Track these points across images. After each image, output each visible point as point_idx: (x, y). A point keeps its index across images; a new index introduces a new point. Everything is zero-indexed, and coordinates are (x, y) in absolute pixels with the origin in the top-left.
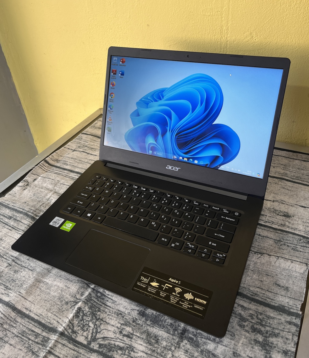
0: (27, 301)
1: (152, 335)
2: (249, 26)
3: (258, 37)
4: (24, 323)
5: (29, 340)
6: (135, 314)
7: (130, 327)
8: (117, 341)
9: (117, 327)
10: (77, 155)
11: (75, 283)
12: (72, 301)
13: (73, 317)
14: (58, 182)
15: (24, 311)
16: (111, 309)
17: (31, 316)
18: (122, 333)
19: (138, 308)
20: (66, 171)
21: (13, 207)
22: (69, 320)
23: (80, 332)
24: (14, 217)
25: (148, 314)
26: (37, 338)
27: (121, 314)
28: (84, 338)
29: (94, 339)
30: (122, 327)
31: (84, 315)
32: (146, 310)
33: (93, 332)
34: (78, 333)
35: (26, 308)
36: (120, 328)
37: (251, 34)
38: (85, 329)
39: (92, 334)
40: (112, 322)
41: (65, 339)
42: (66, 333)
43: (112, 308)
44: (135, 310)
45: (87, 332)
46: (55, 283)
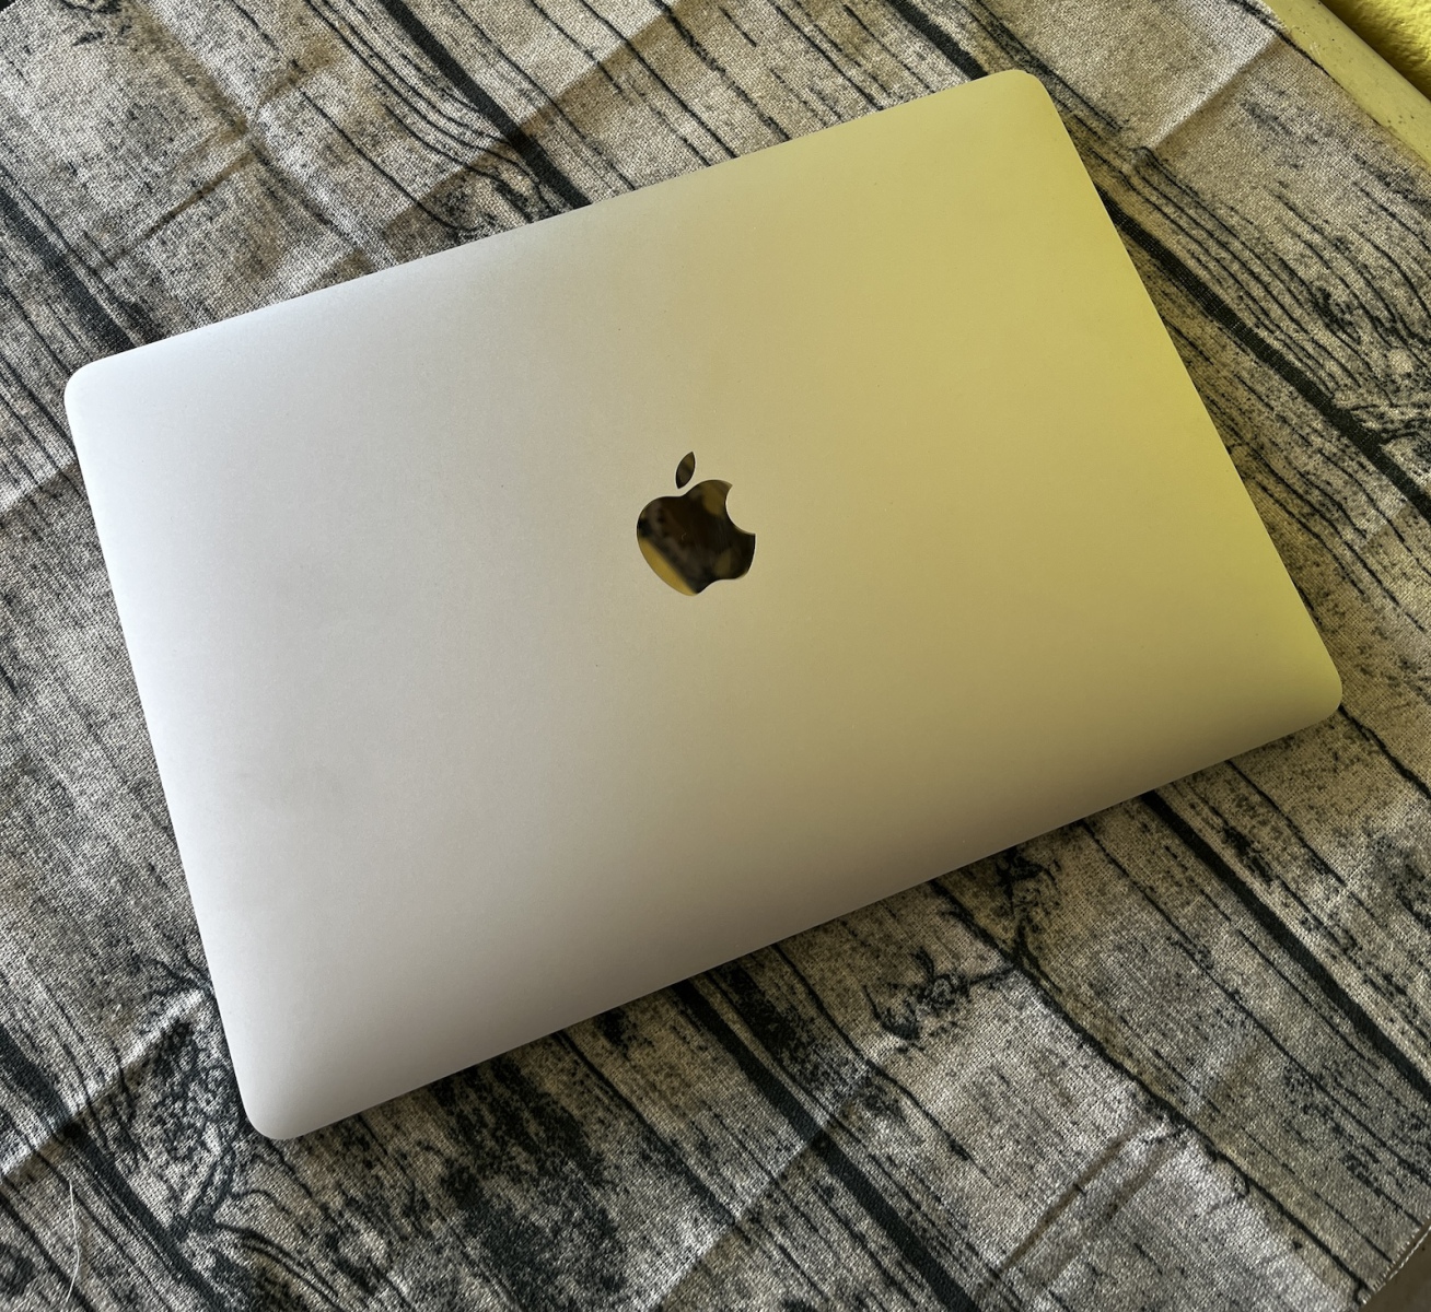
6: (428, 1174)
7: (381, 1233)
8: (299, 1277)
9: (324, 1208)
12: (162, 964)
13: (145, 1062)
18: (336, 1250)
19: (449, 1149)
22: (121, 1070)
23: (156, 1155)
25: (488, 1202)
27: (366, 1146)
28: (166, 1193)
29: (205, 1222)
30: (346, 1214)
31: (194, 1073)
32: (485, 1177)
33: (209, 1181)
34: (145, 1156)
39: (204, 1187)
40: (308, 1171)
41: (83, 1164)
42: (93, 1133)
44: (438, 1152)
45: (187, 1167)
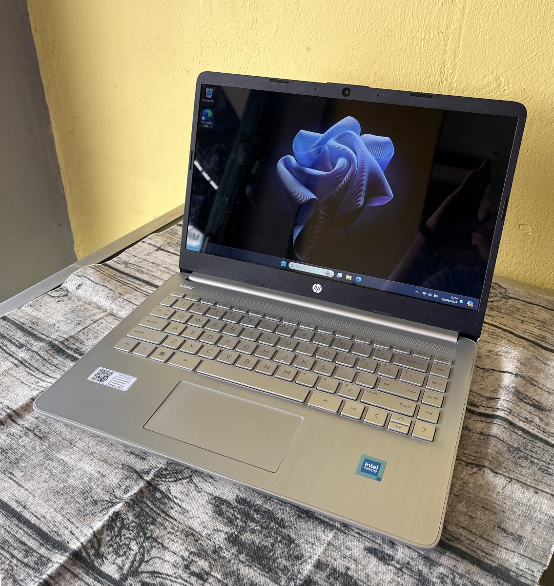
0: (22, 490)
1: (245, 581)
2: (495, 66)
3: (511, 85)
4: (9, 527)
5: (12, 558)
6: (220, 539)
7: (206, 560)
8: (176, 582)
9: (182, 557)
10: (163, 258)
11: (116, 468)
12: (106, 500)
13: (103, 527)
14: (120, 296)
15: (14, 505)
16: (176, 524)
17: (24, 516)
18: (189, 569)
19: (227, 529)
20: (137, 282)
21: (30, 329)
22: (94, 531)
23: (111, 557)
24: (28, 346)
25: (245, 542)
26: (28, 556)
27: (194, 536)
28: (117, 568)
29: (134, 572)
30: (191, 557)
31: (123, 526)
32: (241, 535)
33: (134, 560)
34: (106, 558)
35: (17, 501)
36: (186, 560)
37: (497, 79)
38: (121, 553)
39: (133, 562)
40: (174, 547)
41: (81, 566)
42: (84, 554)
43: (179, 523)
44: (222, 531)
45: (124, 558)
46: (81, 465)
